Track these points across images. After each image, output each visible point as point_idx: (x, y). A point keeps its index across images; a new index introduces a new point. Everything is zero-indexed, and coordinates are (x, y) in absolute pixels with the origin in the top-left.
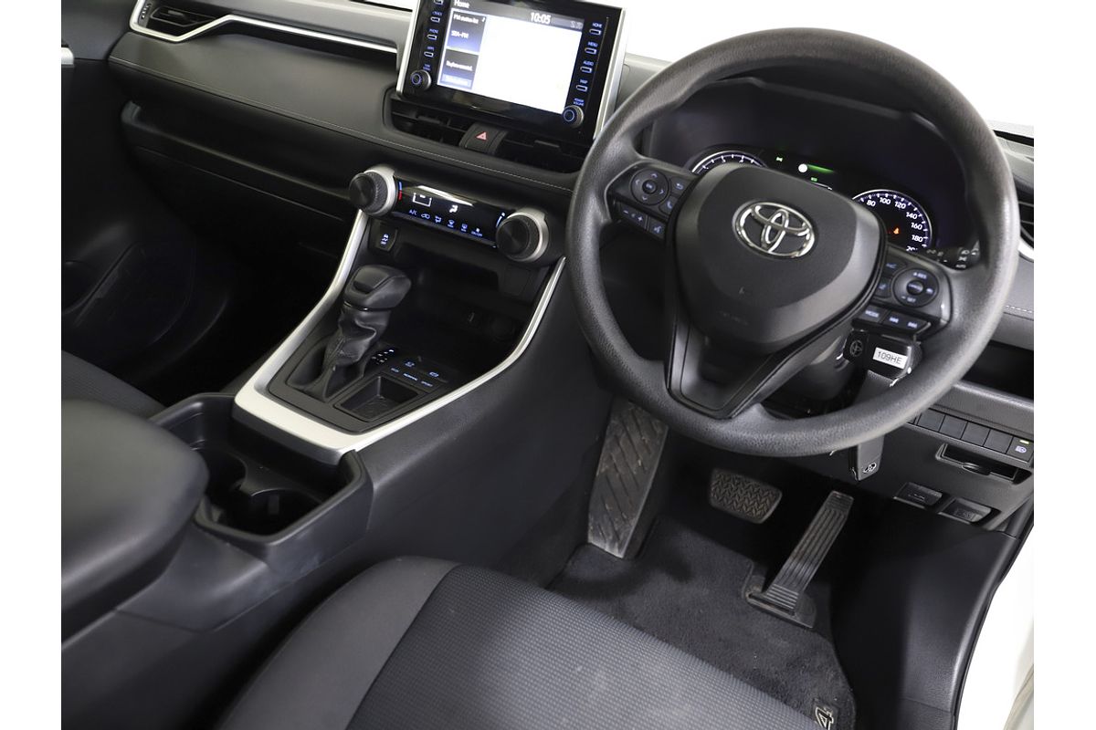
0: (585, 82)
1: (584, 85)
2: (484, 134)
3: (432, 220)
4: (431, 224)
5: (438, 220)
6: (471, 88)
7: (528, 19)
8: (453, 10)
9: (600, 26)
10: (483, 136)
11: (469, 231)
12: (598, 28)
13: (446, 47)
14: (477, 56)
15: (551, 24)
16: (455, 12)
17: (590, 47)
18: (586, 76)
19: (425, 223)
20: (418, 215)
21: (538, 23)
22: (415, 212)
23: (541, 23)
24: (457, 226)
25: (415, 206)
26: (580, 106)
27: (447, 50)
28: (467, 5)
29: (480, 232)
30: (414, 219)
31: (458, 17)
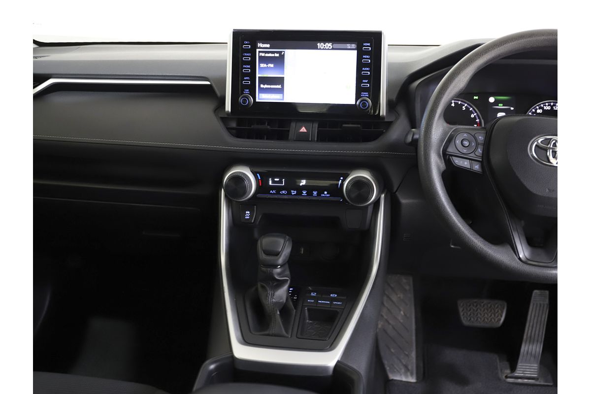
0: (366, 81)
1: (366, 83)
2: (304, 128)
3: (289, 193)
4: (290, 197)
5: (294, 192)
6: (283, 99)
7: (316, 48)
8: (258, 50)
9: (369, 44)
10: (303, 130)
11: (319, 195)
12: (368, 46)
13: (258, 75)
14: (283, 78)
15: (333, 49)
16: (259, 52)
17: (365, 58)
18: (366, 77)
19: (286, 197)
20: (278, 193)
21: (323, 49)
22: (274, 191)
23: (325, 49)
24: (310, 193)
25: (273, 188)
26: (366, 97)
27: (259, 77)
28: (268, 46)
29: (327, 194)
30: (276, 196)
31: (263, 55)
